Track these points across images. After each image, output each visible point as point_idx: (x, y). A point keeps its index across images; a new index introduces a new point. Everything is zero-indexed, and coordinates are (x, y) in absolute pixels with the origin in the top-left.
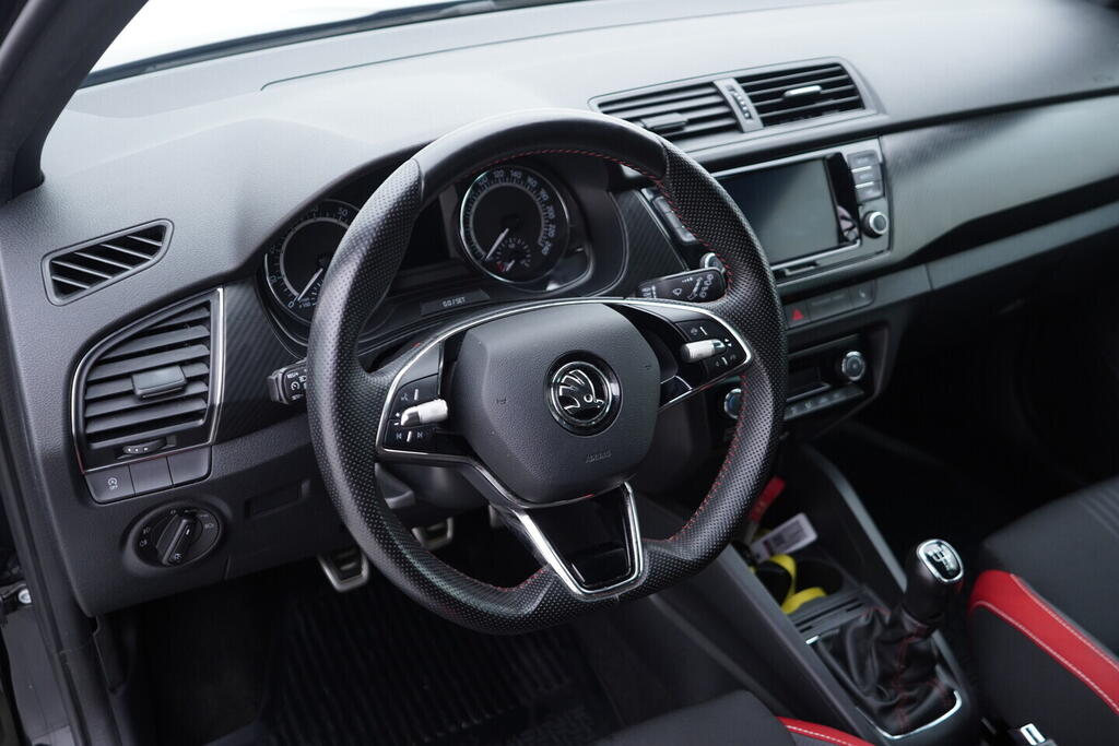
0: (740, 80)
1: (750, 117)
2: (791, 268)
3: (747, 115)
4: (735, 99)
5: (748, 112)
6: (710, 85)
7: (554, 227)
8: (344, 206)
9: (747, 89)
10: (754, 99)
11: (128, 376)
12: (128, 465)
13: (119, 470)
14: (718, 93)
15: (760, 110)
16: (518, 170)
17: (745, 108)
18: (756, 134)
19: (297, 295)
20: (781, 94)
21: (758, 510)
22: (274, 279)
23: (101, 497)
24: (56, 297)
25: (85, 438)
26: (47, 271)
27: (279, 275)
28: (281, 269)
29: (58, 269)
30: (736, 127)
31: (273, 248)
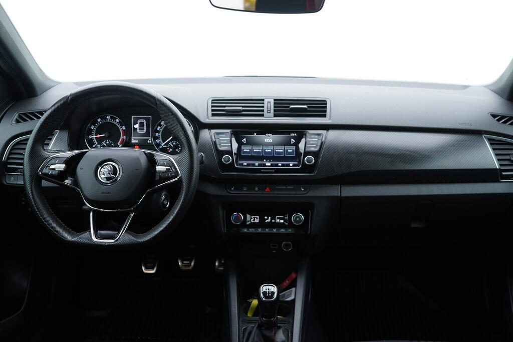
0: (274, 100)
1: (270, 112)
2: (266, 169)
4: (268, 106)
5: (270, 110)
6: (262, 100)
8: (118, 119)
9: (274, 103)
10: (275, 107)
11: (24, 149)
13: (15, 176)
14: (263, 103)
15: (275, 111)
18: (269, 119)
19: (97, 143)
20: (288, 107)
21: (285, 284)
22: (90, 137)
23: (8, 182)
24: (14, 123)
25: (6, 163)
26: (16, 116)
27: (92, 136)
28: (94, 134)
29: (20, 117)
30: (262, 115)
31: (92, 127)
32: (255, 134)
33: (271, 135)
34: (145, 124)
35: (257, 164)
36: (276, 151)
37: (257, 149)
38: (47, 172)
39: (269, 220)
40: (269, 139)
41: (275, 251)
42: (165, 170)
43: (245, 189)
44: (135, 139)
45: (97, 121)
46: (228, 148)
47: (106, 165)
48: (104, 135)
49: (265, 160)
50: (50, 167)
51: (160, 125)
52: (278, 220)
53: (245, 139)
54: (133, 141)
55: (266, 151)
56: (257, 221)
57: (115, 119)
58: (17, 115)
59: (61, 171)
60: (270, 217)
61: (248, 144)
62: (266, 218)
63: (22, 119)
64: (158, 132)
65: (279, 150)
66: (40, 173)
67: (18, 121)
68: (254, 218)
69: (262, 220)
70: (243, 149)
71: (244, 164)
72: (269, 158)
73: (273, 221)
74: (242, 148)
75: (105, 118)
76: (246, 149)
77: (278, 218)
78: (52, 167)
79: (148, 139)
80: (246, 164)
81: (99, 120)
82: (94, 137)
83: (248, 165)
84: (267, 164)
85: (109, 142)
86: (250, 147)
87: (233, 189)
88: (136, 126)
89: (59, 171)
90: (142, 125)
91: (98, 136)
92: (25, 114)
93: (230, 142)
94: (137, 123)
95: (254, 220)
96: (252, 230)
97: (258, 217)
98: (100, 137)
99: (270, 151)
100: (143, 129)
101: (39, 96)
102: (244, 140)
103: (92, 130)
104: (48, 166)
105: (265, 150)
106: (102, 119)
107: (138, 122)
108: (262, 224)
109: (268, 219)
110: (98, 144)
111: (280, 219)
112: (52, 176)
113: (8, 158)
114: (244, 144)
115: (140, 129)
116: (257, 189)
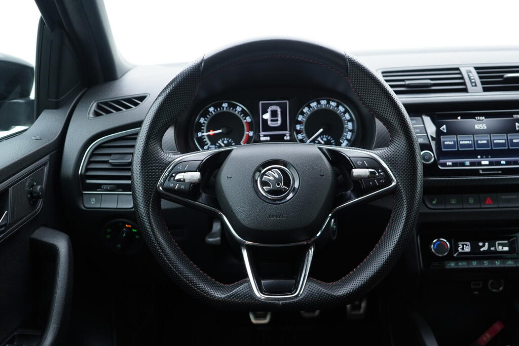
0: (476, 68)
1: (476, 86)
2: (483, 170)
3: (474, 84)
4: (469, 77)
5: (475, 82)
6: (458, 69)
7: (351, 133)
8: (240, 107)
9: (478, 73)
10: (480, 78)
11: (110, 154)
12: (102, 194)
13: (98, 196)
14: (460, 73)
15: (483, 83)
16: (335, 102)
17: (473, 81)
18: (476, 94)
19: (209, 143)
20: (502, 77)
21: (485, 339)
22: (200, 134)
23: (87, 205)
24: (92, 116)
25: (85, 177)
26: (94, 106)
27: (203, 132)
28: (205, 130)
29: (99, 107)
30: (465, 90)
31: (202, 120)
32: (459, 118)
33: (483, 118)
34: (279, 113)
35: (468, 163)
36: (495, 141)
37: (465, 141)
38: (172, 185)
39: (486, 248)
40: (481, 124)
41: (476, 293)
42: (368, 174)
43: (453, 202)
44: (265, 136)
45: (209, 111)
46: (424, 139)
47: (270, 169)
48: (220, 131)
49: (479, 157)
50: (177, 178)
51: (303, 113)
52: (500, 247)
53: (444, 126)
54: (262, 139)
55: (479, 142)
56: (468, 249)
57: (235, 106)
58: (95, 104)
59: (194, 183)
60: (487, 244)
61: (449, 132)
62: (481, 244)
63: (103, 109)
64: (300, 123)
65: (500, 140)
66: (161, 188)
67: (97, 114)
68: (463, 245)
69: (475, 248)
70: (444, 142)
71: (448, 164)
72: (485, 154)
73: (492, 249)
74: (442, 140)
75: (220, 106)
76: (448, 141)
77: (499, 244)
78: (178, 177)
79: (285, 135)
80: (450, 164)
81: (211, 109)
82: (205, 134)
83: (454, 164)
84: (483, 163)
85: (228, 141)
86: (454, 138)
87: (434, 202)
88: (267, 116)
89: (191, 183)
90: (274, 114)
91: (211, 133)
92: (106, 103)
93: (425, 131)
94: (267, 112)
95: (463, 249)
96: (462, 264)
97: (468, 243)
98: (214, 134)
99: (485, 142)
100: (277, 120)
101: (120, 79)
102: (444, 128)
103: (201, 125)
104: (172, 176)
105: (477, 141)
106: (216, 108)
107: (269, 110)
108: (476, 253)
109: (484, 246)
110: (211, 145)
111: (503, 245)
112: (179, 192)
113: (87, 170)
114: (444, 134)
115: (272, 121)
116: (471, 201)
